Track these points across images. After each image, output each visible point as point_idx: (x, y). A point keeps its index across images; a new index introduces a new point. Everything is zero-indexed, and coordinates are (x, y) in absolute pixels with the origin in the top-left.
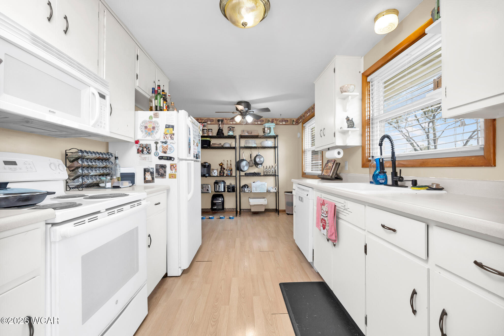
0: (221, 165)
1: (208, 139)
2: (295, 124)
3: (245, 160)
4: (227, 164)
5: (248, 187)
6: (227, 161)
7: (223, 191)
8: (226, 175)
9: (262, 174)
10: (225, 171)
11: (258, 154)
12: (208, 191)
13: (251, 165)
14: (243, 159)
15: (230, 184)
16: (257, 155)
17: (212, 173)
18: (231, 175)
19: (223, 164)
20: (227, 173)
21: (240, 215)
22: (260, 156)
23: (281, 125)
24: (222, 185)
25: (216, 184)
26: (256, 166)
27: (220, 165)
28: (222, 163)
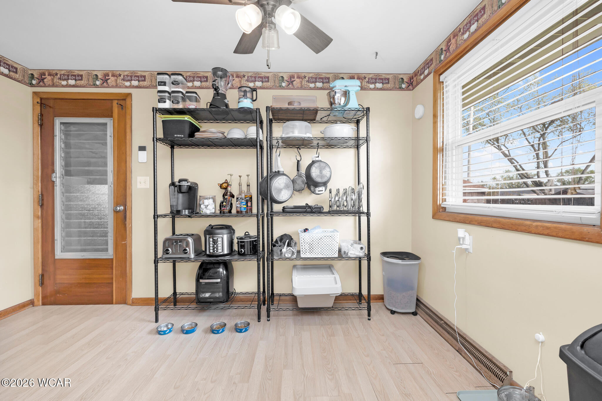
0: (225, 186)
1: (186, 119)
2: (407, 89)
3: (284, 174)
4: (240, 185)
5: (289, 245)
6: (240, 176)
7: (226, 252)
8: (238, 212)
9: (326, 209)
10: (234, 201)
11: (317, 159)
12: (186, 253)
13: (297, 187)
14: (279, 171)
15: (245, 235)
16: (313, 162)
17: (200, 205)
18: (248, 213)
19: (228, 185)
20: (239, 206)
21: (268, 316)
22: (322, 164)
23: (371, 89)
24: (223, 239)
25: (208, 236)
26: (312, 188)
27: (221, 186)
28: (226, 182)
